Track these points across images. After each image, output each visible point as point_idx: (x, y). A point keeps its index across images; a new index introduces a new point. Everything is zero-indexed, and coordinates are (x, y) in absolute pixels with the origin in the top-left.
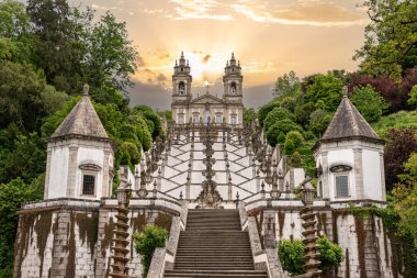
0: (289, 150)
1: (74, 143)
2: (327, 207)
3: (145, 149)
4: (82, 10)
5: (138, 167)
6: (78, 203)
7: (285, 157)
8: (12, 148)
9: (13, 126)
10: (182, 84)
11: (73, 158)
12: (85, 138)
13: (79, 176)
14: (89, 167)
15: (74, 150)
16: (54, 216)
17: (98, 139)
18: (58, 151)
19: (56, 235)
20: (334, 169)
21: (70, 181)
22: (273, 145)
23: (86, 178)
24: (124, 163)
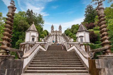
0: (70, 36)
1: (30, 32)
2: (79, 44)
3: (46, 36)
4: (35, 13)
5: (44, 39)
6: (31, 43)
7: (69, 37)
8: (22, 35)
9: (22, 31)
10: (52, 29)
11: (30, 35)
12: (33, 31)
13: (31, 38)
14: (33, 36)
15: (30, 33)
16: (26, 45)
17: (35, 31)
18: (28, 33)
19: (26, 49)
20: (80, 37)
21: (30, 39)
22: (67, 36)
23: (33, 38)
24: (41, 37)
